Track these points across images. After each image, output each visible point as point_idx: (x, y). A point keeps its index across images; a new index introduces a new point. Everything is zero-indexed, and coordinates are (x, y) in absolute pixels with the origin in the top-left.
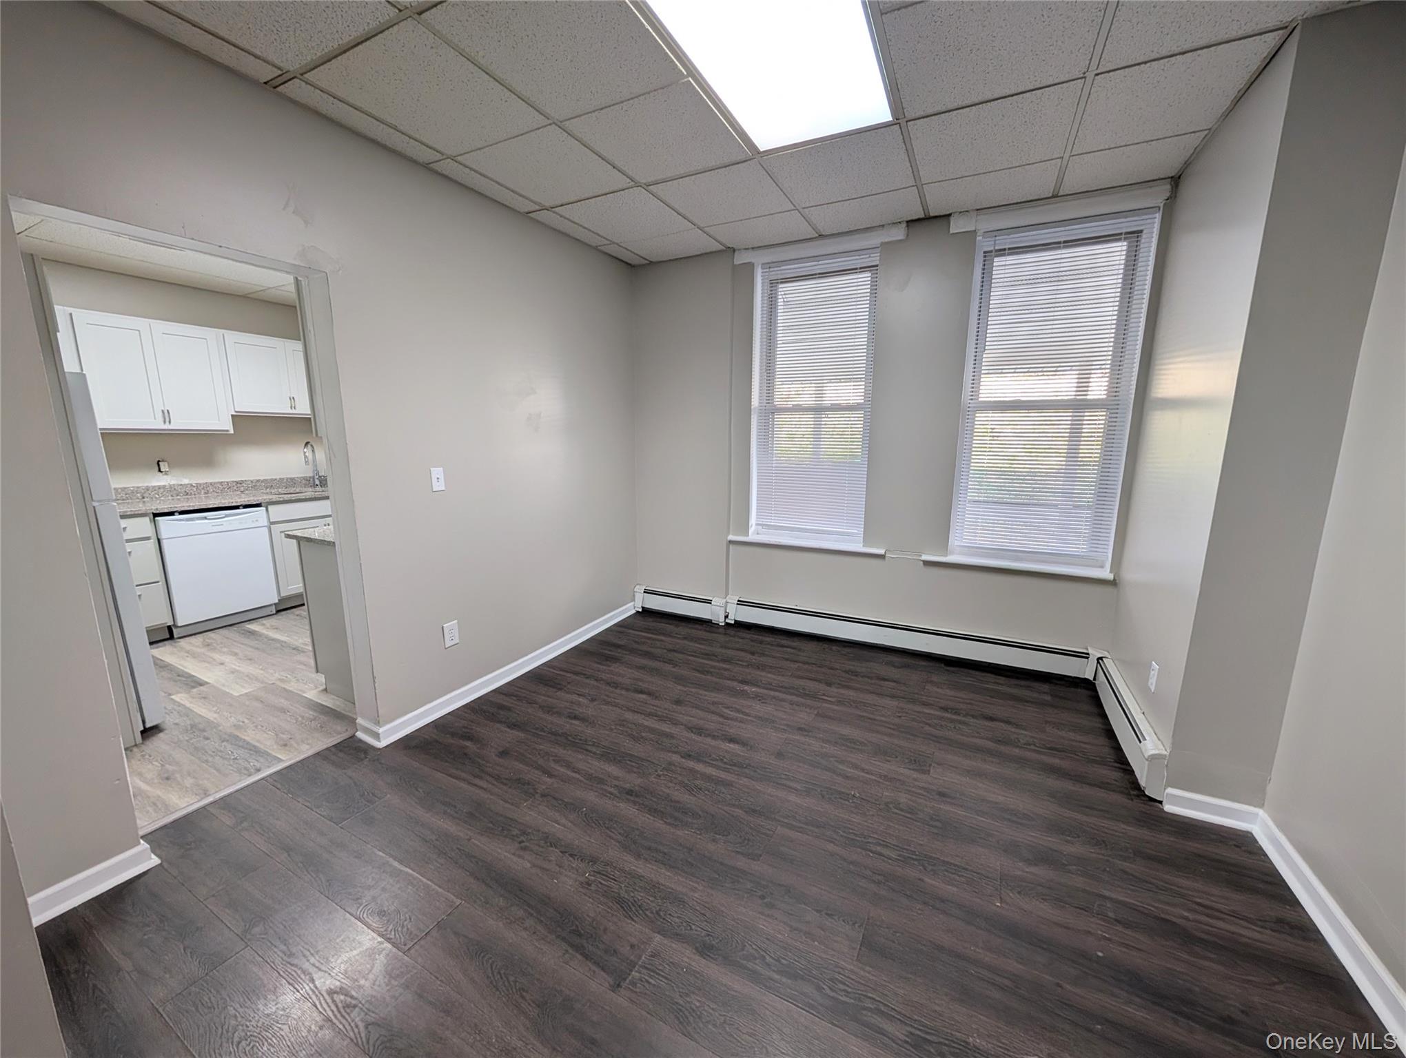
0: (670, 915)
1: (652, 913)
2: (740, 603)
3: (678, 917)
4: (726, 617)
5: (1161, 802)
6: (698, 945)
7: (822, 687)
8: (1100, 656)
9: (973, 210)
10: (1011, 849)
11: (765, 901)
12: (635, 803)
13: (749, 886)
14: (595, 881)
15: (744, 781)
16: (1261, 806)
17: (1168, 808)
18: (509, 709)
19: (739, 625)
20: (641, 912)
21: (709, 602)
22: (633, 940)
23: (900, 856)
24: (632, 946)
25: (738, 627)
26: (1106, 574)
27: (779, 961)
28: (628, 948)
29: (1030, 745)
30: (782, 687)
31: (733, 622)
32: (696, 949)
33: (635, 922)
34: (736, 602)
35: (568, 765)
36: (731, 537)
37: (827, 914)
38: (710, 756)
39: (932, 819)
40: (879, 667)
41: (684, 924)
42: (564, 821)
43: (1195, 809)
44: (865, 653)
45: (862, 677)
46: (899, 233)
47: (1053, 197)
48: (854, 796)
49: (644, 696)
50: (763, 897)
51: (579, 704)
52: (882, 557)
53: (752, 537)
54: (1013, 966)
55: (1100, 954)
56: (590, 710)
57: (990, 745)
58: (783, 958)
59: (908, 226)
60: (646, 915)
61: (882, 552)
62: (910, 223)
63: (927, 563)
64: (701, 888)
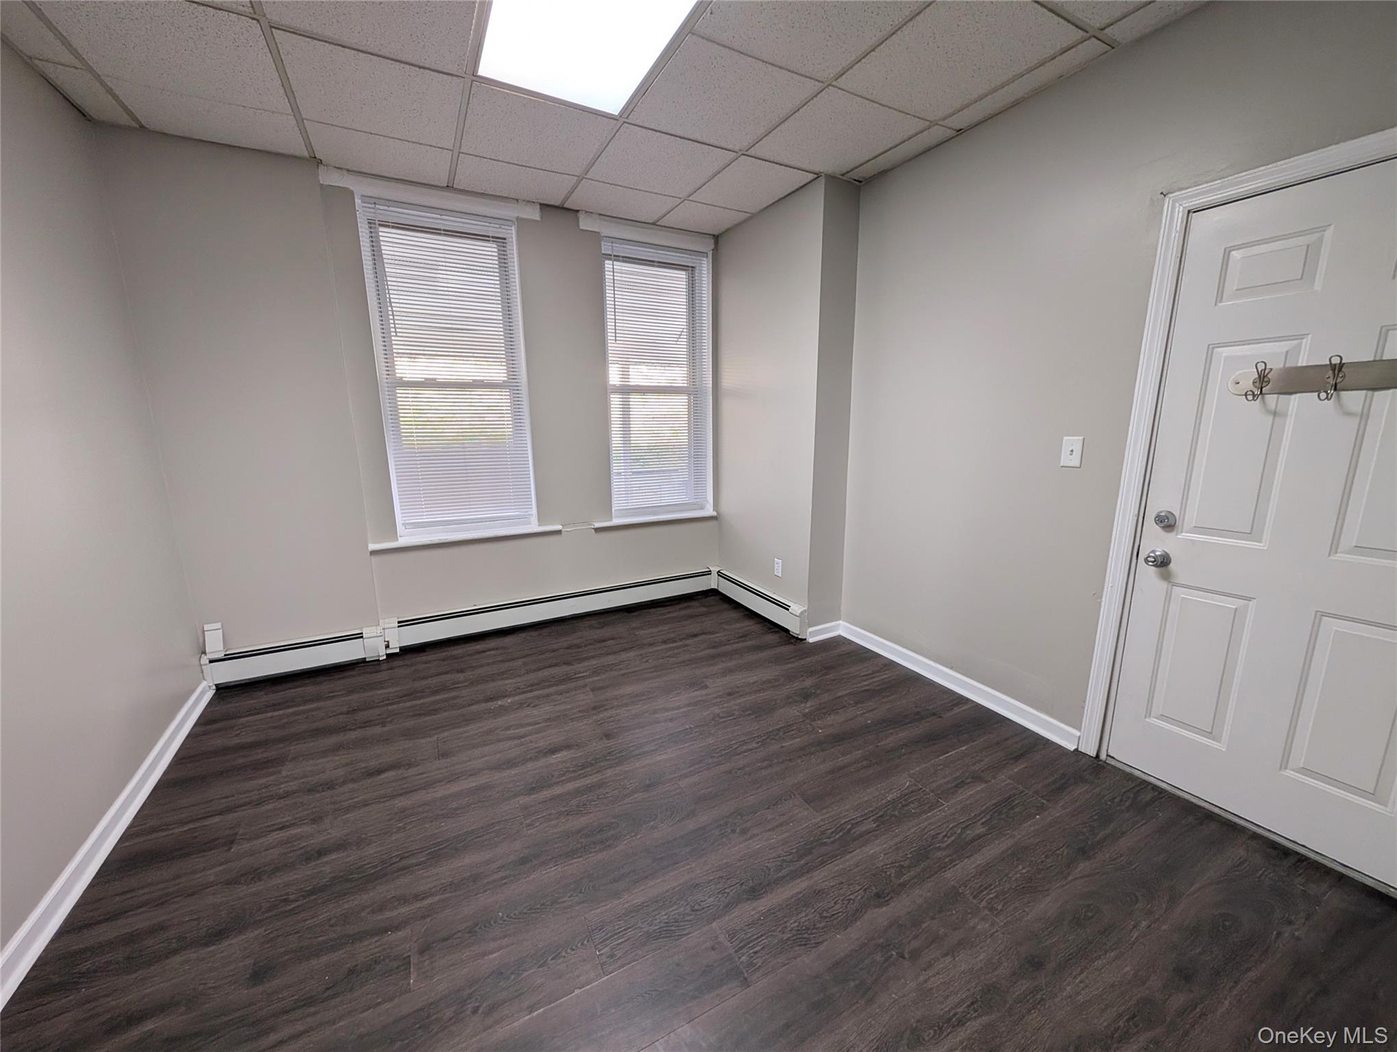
0: (702, 901)
1: (690, 915)
2: (402, 624)
3: (709, 897)
4: (387, 647)
5: (805, 639)
6: (745, 896)
7: (566, 668)
8: (718, 570)
9: (596, 213)
10: (789, 701)
11: (738, 831)
12: (544, 863)
13: (717, 832)
14: (612, 949)
15: (609, 772)
16: (839, 619)
17: (811, 640)
18: (162, 927)
19: (406, 651)
20: (682, 924)
21: (359, 636)
22: (708, 944)
23: (758, 743)
24: (713, 948)
25: (406, 654)
26: (709, 511)
27: (792, 853)
28: (713, 952)
29: (729, 641)
30: (529, 686)
31: (398, 650)
32: (748, 899)
33: (688, 934)
34: (397, 625)
35: (403, 900)
36: (372, 547)
37: (774, 805)
38: (553, 776)
39: (743, 711)
40: (588, 633)
41: (720, 896)
42: (493, 945)
43: (821, 634)
44: (565, 627)
45: (585, 646)
46: (534, 214)
47: (654, 224)
48: (690, 728)
49: (391, 774)
50: (733, 831)
51: (300, 838)
52: (559, 532)
53: (402, 542)
54: (858, 754)
55: (869, 722)
56: (333, 830)
57: (712, 651)
58: (792, 849)
59: (541, 208)
60: (687, 921)
61: (559, 527)
62: (544, 206)
63: (598, 530)
64: (694, 865)
